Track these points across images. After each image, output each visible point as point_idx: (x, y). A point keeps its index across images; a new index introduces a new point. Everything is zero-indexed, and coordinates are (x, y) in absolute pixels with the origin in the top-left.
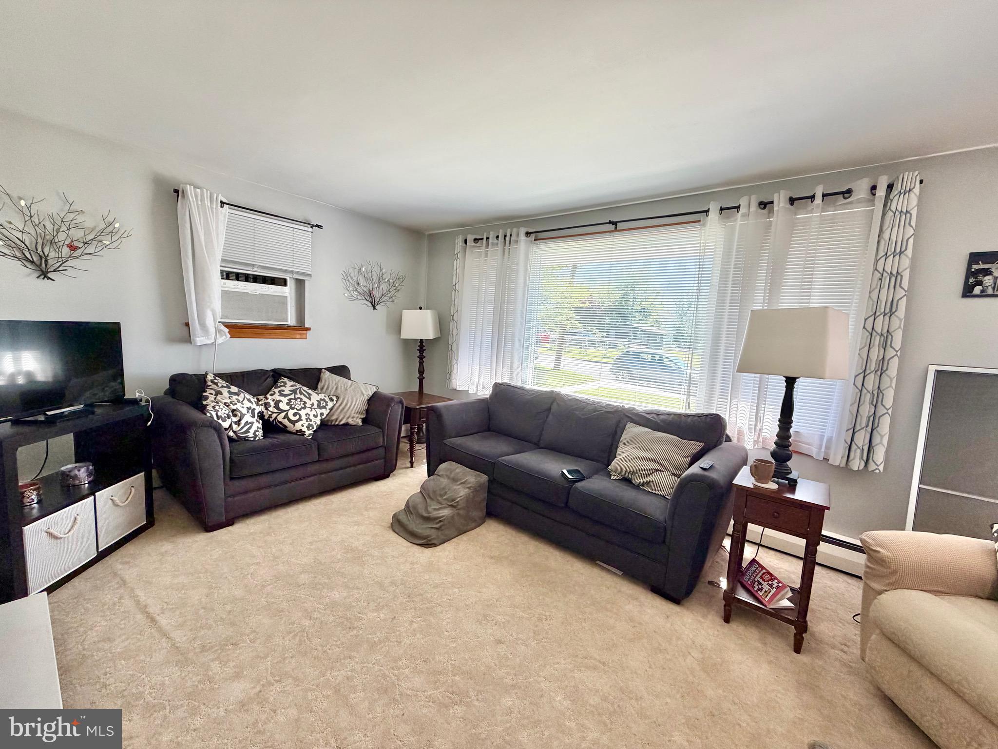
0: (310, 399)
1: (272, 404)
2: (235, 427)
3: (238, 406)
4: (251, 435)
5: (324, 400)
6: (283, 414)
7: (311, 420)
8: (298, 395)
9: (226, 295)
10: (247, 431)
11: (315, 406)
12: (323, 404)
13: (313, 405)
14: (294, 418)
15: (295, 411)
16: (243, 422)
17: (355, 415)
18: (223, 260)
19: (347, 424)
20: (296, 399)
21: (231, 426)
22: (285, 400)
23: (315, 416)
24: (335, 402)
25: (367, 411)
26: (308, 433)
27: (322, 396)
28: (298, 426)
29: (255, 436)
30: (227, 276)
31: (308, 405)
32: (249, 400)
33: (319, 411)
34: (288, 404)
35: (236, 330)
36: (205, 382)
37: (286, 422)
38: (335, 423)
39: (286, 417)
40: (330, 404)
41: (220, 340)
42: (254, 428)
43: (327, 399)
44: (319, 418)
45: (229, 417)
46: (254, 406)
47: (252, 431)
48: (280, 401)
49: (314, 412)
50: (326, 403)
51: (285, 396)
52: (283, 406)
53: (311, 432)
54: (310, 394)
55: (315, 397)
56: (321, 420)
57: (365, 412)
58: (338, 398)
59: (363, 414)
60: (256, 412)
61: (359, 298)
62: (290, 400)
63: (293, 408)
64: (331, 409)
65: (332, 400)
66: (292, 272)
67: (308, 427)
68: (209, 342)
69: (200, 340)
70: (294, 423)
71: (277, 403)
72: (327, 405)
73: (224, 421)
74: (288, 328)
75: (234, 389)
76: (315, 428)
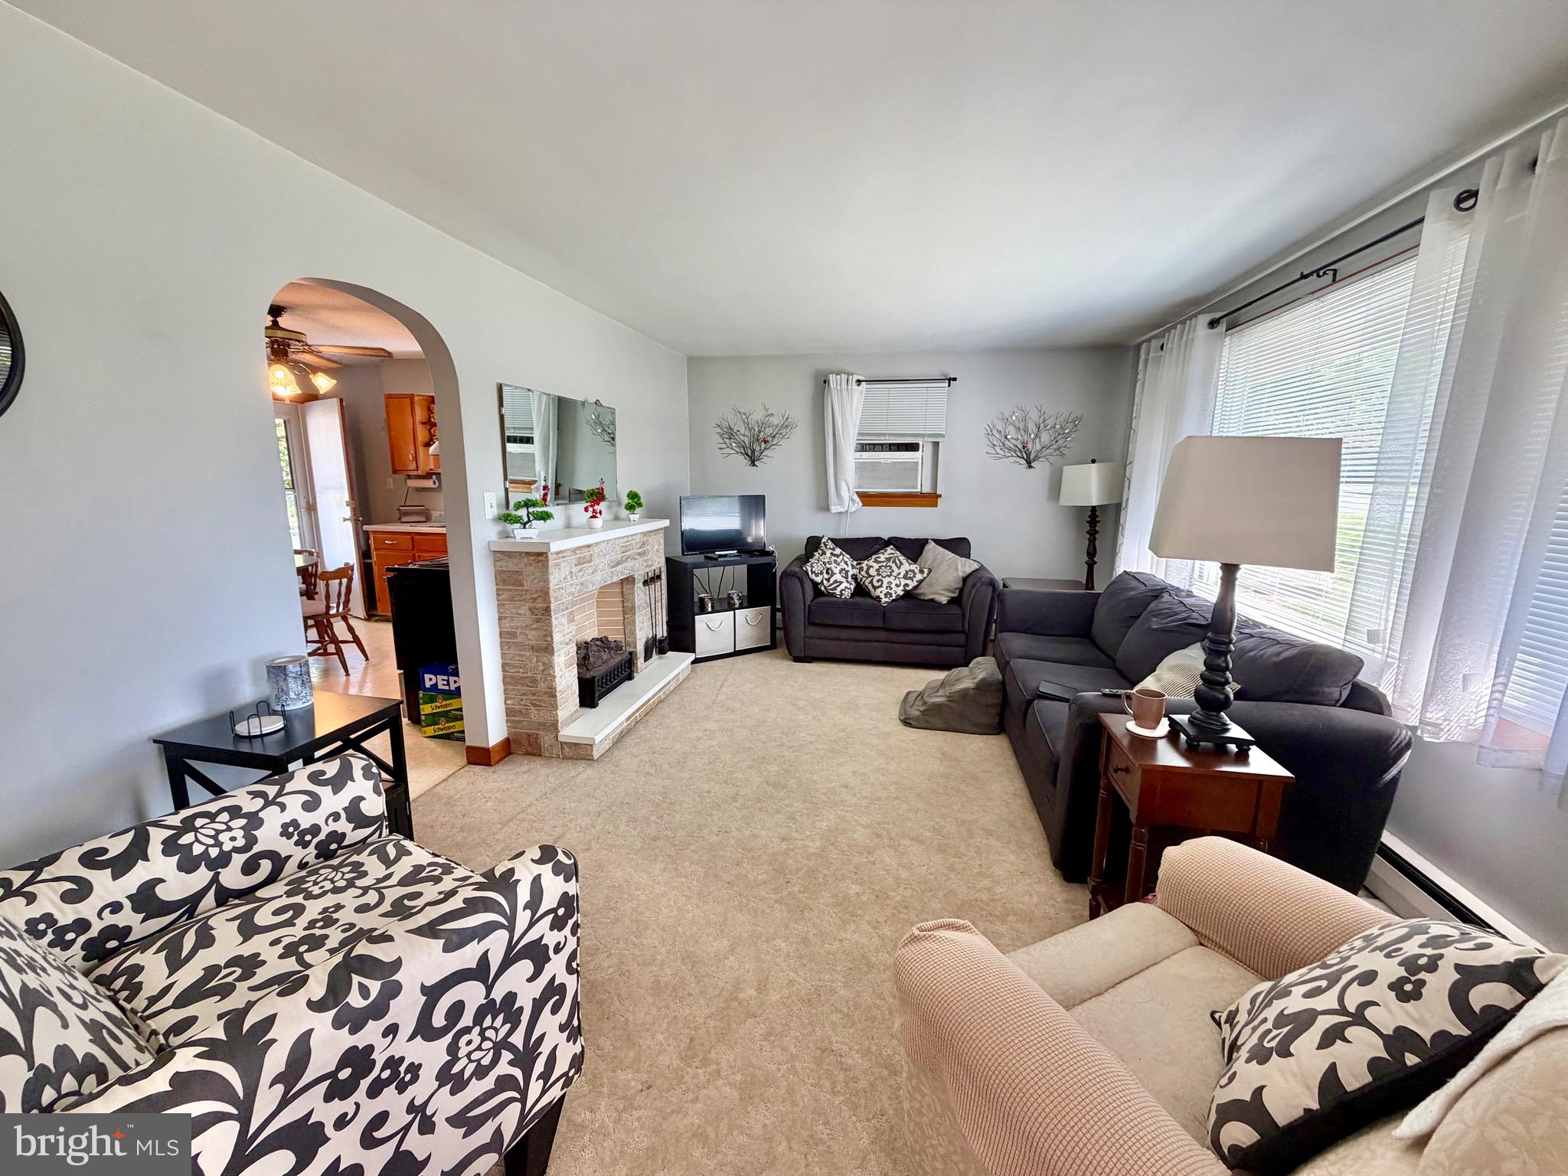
0: (899, 568)
1: (865, 568)
2: (825, 582)
3: (833, 566)
4: (838, 592)
5: (913, 571)
6: (870, 579)
7: (891, 589)
8: (890, 564)
9: (861, 467)
10: (835, 589)
11: (901, 576)
12: (911, 575)
13: (899, 574)
14: (876, 584)
15: (880, 577)
16: (832, 580)
17: (942, 592)
18: (859, 434)
19: (932, 600)
20: (886, 567)
21: (822, 581)
22: (876, 566)
23: (897, 585)
24: (925, 575)
25: (961, 590)
26: (884, 600)
27: (913, 567)
28: (878, 592)
29: (842, 594)
30: (863, 448)
31: (894, 574)
32: (846, 563)
33: (903, 582)
34: (877, 570)
35: (868, 499)
36: (820, 544)
37: (870, 586)
38: (922, 597)
39: (871, 582)
40: (919, 577)
41: (853, 509)
42: (842, 587)
43: (917, 571)
44: (902, 588)
45: (822, 573)
46: (850, 568)
47: (839, 589)
48: (872, 567)
49: (897, 582)
50: (915, 574)
51: (879, 562)
52: (872, 572)
53: (887, 600)
54: (901, 563)
55: (907, 566)
56: (904, 590)
57: (957, 591)
58: (930, 571)
59: (954, 592)
60: (850, 574)
61: (1007, 454)
62: (880, 567)
63: (879, 575)
64: (920, 582)
65: (922, 572)
66: (923, 436)
67: (886, 595)
68: (843, 510)
69: (834, 509)
70: (875, 588)
71: (869, 567)
72: (914, 576)
73: (817, 575)
74: (922, 495)
75: (838, 551)
76: (894, 597)
